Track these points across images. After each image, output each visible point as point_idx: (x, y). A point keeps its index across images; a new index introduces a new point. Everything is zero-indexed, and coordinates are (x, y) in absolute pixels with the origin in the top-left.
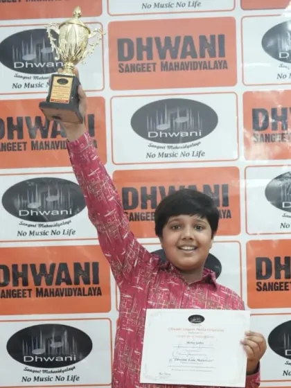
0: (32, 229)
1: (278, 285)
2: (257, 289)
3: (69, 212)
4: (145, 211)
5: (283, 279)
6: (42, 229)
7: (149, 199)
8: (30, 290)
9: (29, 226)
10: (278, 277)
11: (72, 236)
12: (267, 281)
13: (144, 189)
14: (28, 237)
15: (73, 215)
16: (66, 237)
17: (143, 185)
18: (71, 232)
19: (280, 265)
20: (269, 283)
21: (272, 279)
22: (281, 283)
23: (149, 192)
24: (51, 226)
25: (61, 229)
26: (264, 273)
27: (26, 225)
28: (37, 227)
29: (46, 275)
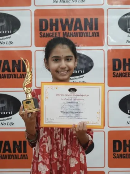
1: (125, 74)
2: (113, 76)
3: (10, 32)
4: (52, 32)
5: (127, 71)
7: (54, 25)
10: (125, 69)
11: (11, 45)
13: (51, 20)
16: (8, 45)
17: (51, 17)
18: (11, 43)
19: (126, 63)
20: (120, 73)
21: (121, 71)
23: (54, 22)
25: (5, 41)
26: (117, 67)
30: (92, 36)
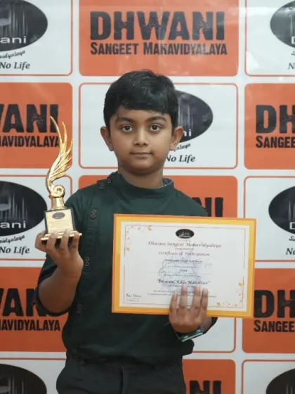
1: (284, 141)
2: (257, 145)
3: (23, 41)
4: (118, 42)
5: (289, 133)
7: (124, 27)
10: (283, 130)
11: (26, 71)
12: (269, 135)
13: (118, 15)
16: (19, 71)
17: (118, 9)
18: (25, 66)
19: (287, 116)
20: (272, 138)
21: (276, 133)
22: (287, 138)
23: (124, 19)
25: (12, 61)
26: (266, 125)
30: (210, 53)
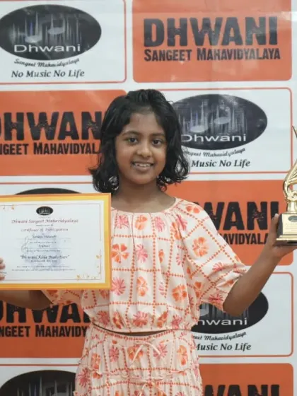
0: (30, 69)
3: (77, 49)
4: (172, 49)
6: (43, 69)
7: (177, 34)
8: (26, 145)
9: (27, 65)
11: (80, 79)
13: (171, 21)
14: (25, 79)
15: (82, 51)
16: (74, 79)
17: (171, 16)
18: (79, 73)
23: (177, 25)
24: (53, 65)
25: (66, 69)
27: (23, 63)
28: (36, 66)
29: (46, 126)
30: (264, 58)
